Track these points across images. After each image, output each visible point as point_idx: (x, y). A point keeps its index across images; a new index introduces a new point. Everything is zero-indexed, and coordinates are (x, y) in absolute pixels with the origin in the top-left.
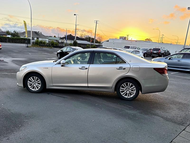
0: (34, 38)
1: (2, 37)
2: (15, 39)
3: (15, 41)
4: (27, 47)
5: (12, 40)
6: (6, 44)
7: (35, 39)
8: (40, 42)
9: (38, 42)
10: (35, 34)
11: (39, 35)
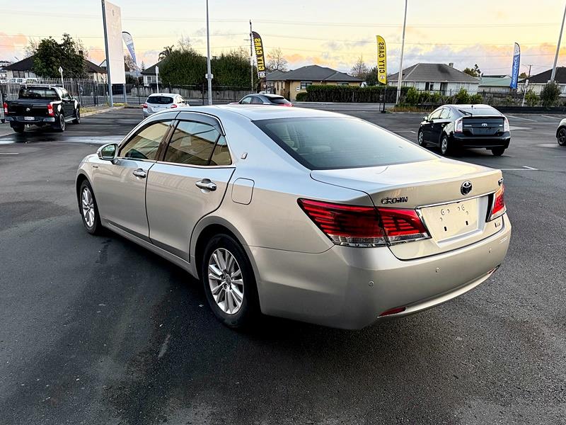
0: (432, 86)
1: (341, 89)
2: (372, 92)
3: (371, 98)
4: (383, 112)
5: (364, 93)
6: (342, 106)
7: (437, 87)
8: (422, 95)
9: (415, 97)
10: (439, 73)
11: (448, 73)
